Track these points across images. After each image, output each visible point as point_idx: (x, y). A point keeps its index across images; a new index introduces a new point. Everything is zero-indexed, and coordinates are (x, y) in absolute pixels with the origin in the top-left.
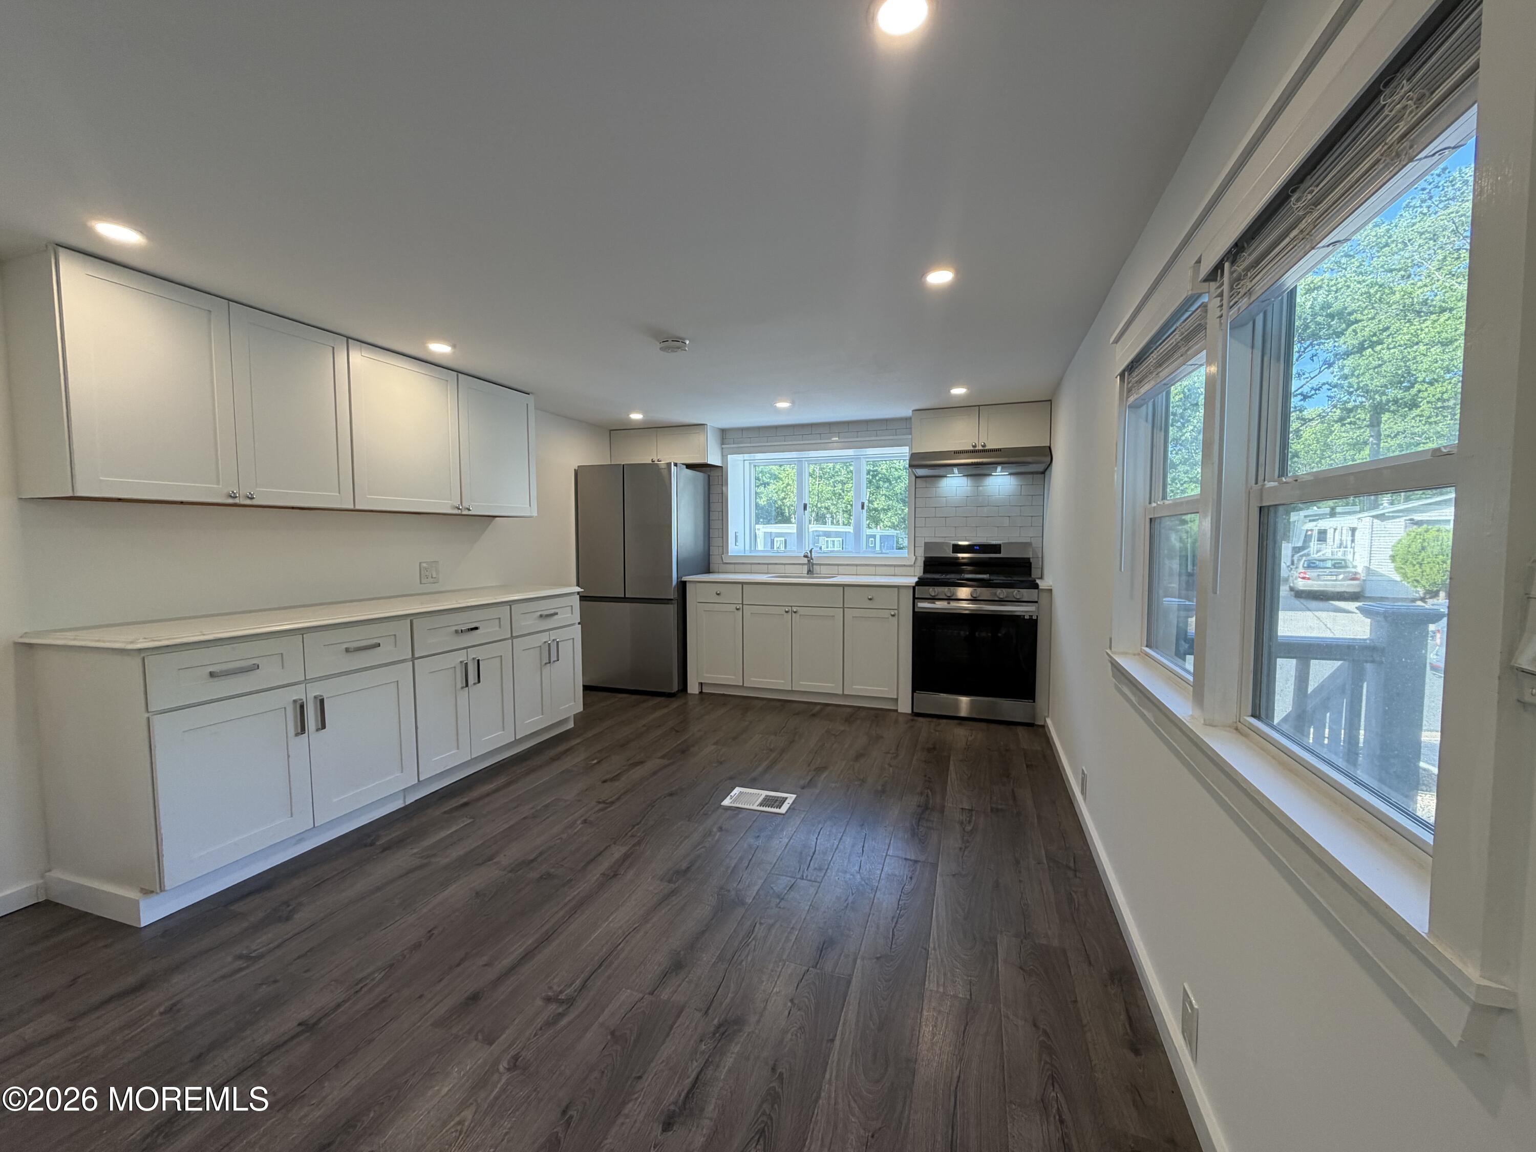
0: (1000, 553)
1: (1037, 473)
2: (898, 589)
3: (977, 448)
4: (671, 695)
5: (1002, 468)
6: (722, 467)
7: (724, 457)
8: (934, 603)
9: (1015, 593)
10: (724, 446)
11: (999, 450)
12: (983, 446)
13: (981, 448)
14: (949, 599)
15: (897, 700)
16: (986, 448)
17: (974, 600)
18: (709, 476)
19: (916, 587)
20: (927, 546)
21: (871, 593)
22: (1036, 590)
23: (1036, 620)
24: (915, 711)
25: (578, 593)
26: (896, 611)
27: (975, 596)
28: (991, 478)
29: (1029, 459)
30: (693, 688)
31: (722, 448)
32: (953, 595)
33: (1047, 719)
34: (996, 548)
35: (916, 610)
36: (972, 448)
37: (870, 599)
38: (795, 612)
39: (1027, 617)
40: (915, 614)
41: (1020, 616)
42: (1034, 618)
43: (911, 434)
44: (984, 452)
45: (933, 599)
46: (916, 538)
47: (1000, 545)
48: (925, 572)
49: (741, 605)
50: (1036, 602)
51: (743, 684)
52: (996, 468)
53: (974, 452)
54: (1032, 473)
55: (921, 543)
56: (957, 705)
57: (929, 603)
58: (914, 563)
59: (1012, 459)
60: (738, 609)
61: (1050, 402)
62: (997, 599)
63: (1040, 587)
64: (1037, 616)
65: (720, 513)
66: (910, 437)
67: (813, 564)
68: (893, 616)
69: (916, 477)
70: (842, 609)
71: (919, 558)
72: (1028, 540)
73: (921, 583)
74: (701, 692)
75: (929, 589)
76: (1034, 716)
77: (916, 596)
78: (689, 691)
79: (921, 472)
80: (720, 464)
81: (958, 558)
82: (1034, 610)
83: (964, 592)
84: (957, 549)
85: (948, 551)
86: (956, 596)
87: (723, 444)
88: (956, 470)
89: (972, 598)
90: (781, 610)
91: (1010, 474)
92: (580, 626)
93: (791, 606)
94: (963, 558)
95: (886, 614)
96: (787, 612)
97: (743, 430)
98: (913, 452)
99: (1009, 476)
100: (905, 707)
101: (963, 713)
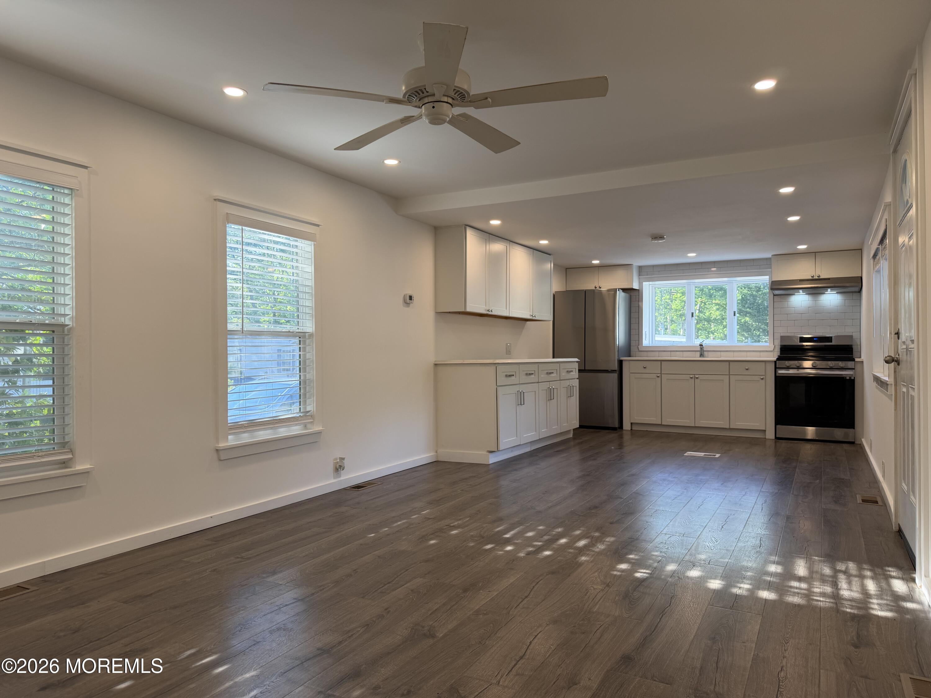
0: (832, 342)
1: (855, 292)
2: (765, 363)
3: (814, 278)
4: (614, 429)
5: (831, 290)
6: (639, 290)
7: (641, 284)
8: (789, 370)
9: (839, 364)
10: (640, 277)
11: (829, 279)
12: (818, 277)
13: (817, 278)
14: (799, 368)
15: (765, 431)
16: (821, 278)
17: (814, 368)
18: (631, 295)
19: (777, 361)
20: (782, 338)
21: (747, 366)
22: (854, 362)
23: (854, 380)
24: (777, 436)
25: (577, 362)
26: (764, 376)
27: (814, 366)
28: (824, 295)
29: (847, 285)
30: (626, 426)
31: (639, 278)
32: (800, 366)
33: (862, 439)
34: (829, 339)
35: (777, 375)
36: (811, 278)
37: (747, 369)
38: (697, 378)
39: (848, 378)
40: (776, 377)
41: (844, 377)
42: (853, 378)
43: (771, 268)
44: (819, 280)
45: (788, 368)
46: (774, 334)
47: (831, 337)
48: (781, 354)
49: (660, 374)
50: (854, 369)
51: (662, 423)
52: (827, 290)
53: (813, 280)
54: (852, 292)
55: (778, 336)
56: (805, 433)
57: (785, 370)
58: (774, 350)
59: (836, 285)
60: (658, 377)
61: (861, 250)
62: (828, 367)
63: (856, 360)
64: (854, 378)
65: (637, 319)
66: (770, 270)
67: (704, 351)
68: (762, 379)
69: (774, 295)
70: (728, 376)
71: (777, 346)
72: (851, 334)
73: (779, 359)
74: (631, 429)
75: (785, 362)
76: (855, 437)
77: (777, 367)
78: (624, 428)
79: (777, 292)
80: (637, 288)
81: (803, 346)
82: (852, 374)
83: (808, 364)
84: (803, 340)
85: (796, 341)
86: (803, 366)
87: (639, 275)
88: (801, 291)
89: (813, 367)
90: (688, 377)
91: (837, 293)
92: (578, 380)
93: (694, 374)
94: (807, 346)
95: (757, 378)
96: (691, 378)
97: (653, 266)
98: (773, 280)
99: (837, 294)
100: (770, 435)
101: (809, 437)
